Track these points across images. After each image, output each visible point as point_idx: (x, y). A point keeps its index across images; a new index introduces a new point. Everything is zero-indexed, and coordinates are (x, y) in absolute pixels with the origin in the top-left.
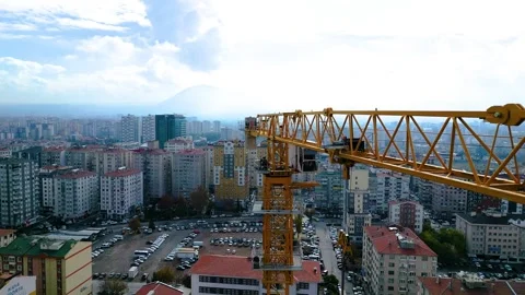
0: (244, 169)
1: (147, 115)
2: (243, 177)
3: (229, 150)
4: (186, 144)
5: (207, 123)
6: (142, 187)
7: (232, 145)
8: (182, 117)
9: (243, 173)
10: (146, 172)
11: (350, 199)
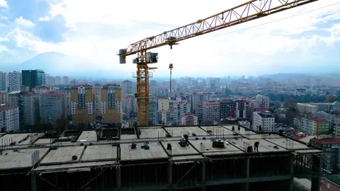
0: (92, 103)
1: (12, 71)
2: (92, 108)
3: (82, 91)
4: (48, 89)
5: (58, 78)
6: (18, 117)
7: (84, 88)
8: (42, 72)
9: (92, 106)
10: (21, 108)
11: (159, 116)
